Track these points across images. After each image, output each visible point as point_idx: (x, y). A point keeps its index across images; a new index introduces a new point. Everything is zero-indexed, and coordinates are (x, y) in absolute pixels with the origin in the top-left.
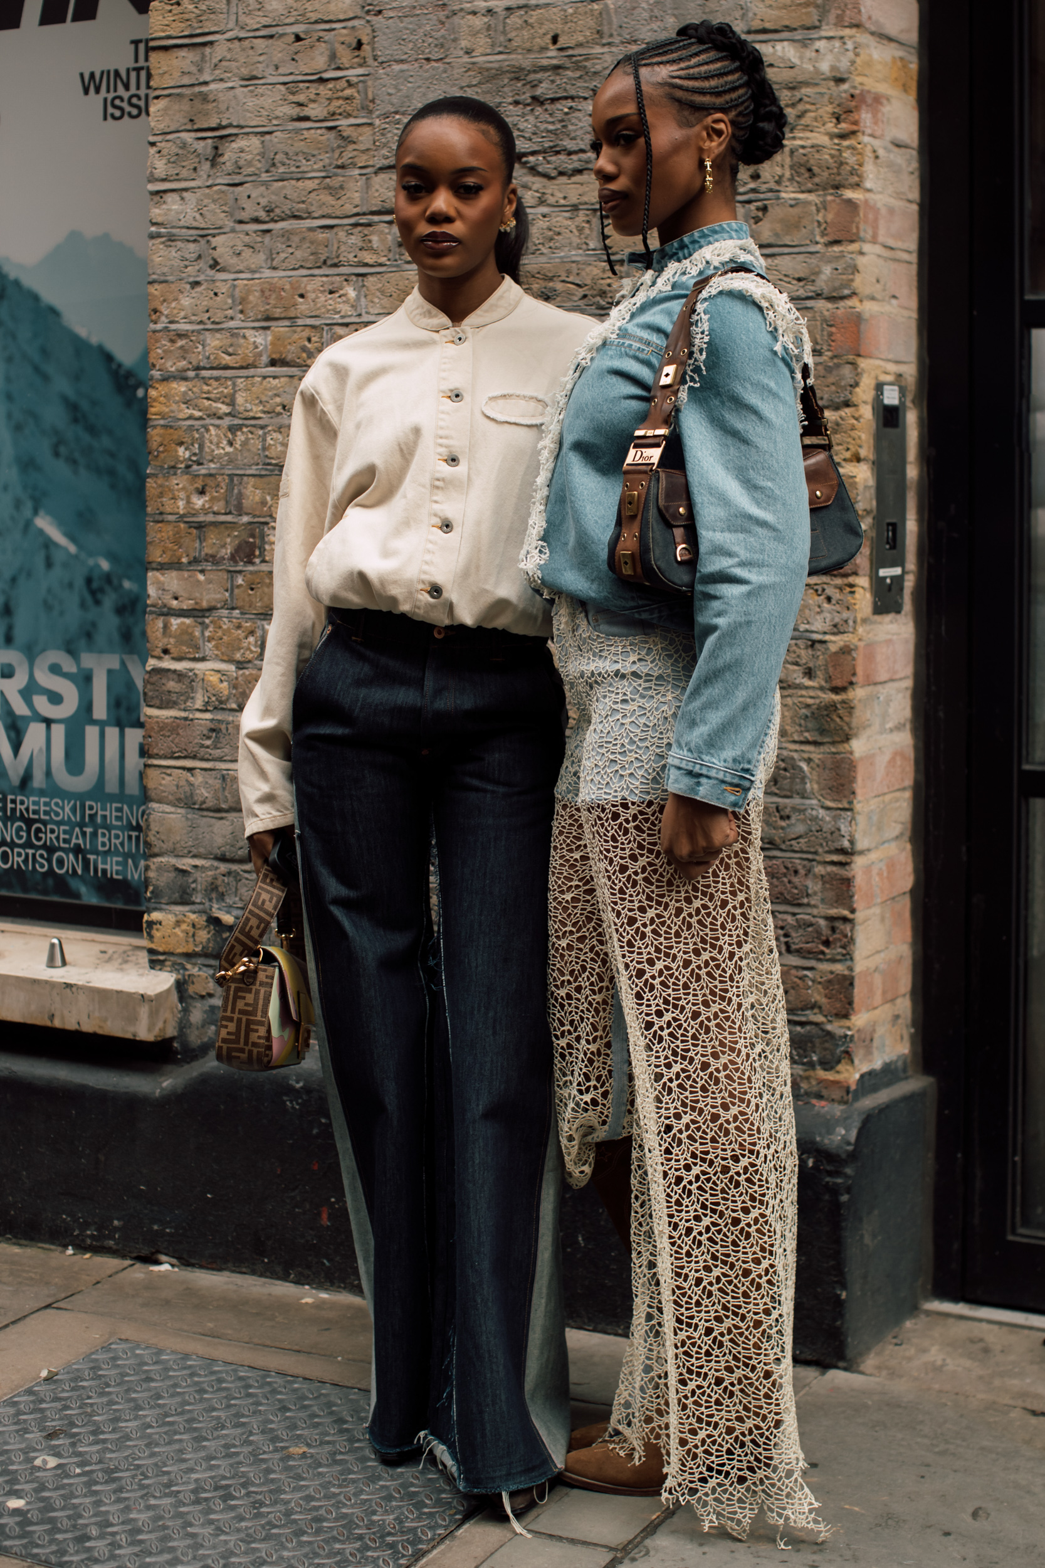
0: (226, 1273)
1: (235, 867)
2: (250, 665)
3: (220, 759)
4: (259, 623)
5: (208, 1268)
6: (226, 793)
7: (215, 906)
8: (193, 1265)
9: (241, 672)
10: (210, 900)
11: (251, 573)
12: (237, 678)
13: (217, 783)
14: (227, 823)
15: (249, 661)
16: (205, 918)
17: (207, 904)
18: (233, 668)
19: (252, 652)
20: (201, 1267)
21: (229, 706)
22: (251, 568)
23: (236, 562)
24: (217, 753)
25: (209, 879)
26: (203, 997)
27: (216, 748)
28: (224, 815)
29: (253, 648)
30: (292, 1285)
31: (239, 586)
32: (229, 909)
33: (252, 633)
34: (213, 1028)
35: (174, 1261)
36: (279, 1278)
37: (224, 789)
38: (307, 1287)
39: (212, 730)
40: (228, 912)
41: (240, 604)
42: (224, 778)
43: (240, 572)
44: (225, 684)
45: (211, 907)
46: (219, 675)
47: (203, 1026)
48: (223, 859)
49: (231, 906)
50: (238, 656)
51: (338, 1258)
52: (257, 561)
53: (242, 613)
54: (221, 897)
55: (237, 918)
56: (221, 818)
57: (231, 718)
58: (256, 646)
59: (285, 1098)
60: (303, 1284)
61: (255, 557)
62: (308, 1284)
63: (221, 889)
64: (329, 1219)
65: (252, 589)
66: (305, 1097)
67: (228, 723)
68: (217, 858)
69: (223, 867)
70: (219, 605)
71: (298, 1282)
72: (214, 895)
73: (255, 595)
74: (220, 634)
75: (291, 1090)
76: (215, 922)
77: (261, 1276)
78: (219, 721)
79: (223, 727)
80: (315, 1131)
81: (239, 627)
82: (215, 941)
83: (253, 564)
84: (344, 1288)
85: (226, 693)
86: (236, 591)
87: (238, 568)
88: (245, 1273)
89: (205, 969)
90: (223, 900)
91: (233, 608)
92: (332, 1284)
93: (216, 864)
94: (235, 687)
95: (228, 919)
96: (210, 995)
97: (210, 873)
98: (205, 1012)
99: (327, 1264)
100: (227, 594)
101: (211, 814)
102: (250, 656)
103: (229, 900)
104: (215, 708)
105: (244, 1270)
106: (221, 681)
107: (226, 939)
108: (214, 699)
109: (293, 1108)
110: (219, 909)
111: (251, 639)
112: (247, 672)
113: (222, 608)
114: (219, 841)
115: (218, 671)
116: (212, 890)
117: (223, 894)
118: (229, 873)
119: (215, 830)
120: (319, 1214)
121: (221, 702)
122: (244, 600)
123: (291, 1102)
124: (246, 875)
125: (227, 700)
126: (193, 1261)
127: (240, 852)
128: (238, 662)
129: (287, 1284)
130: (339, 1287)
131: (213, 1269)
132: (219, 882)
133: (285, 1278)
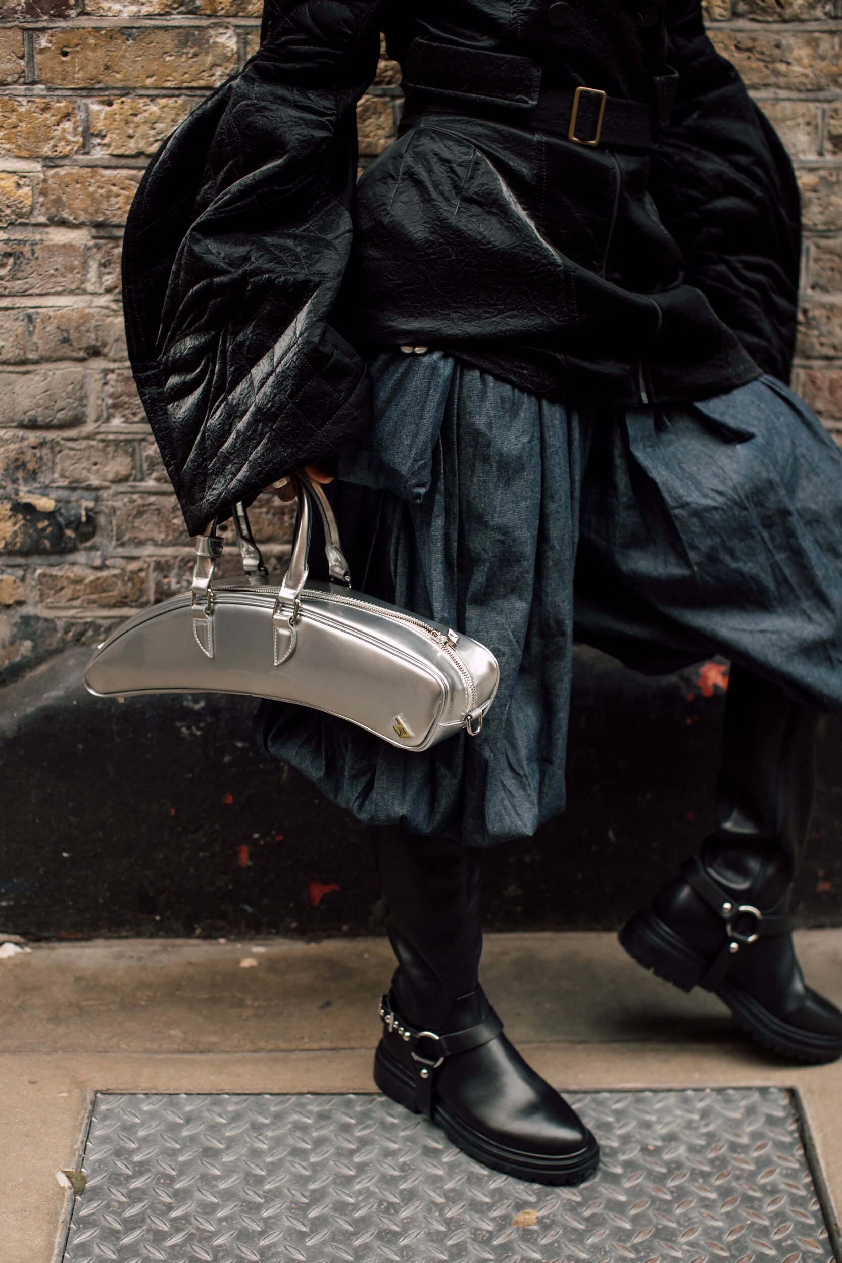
0: (100, 942)
1: (51, 435)
2: (66, 162)
3: (23, 294)
4: (81, 102)
5: (69, 940)
6: (35, 338)
7: (23, 488)
8: (47, 939)
9: (51, 172)
10: (15, 481)
11: (64, 30)
12: (45, 181)
13: (19, 327)
14: (37, 378)
15: (66, 156)
16: (8, 506)
17: (10, 487)
18: (38, 166)
19: (68, 143)
20: (60, 939)
21: (33, 221)
22: (62, 24)
23: (36, 16)
24: (18, 285)
25: (12, 455)
26: (8, 607)
27: (14, 278)
28: (30, 368)
29: (70, 138)
30: (199, 941)
31: (42, 51)
32: (45, 491)
33: (67, 116)
34: (28, 644)
35: (17, 938)
36: (178, 936)
37: (31, 334)
38: (222, 941)
39: (8, 255)
40: (45, 495)
41: (47, 75)
42: (30, 318)
43: (43, 30)
44: (26, 190)
45: (17, 492)
46: (16, 178)
47: (12, 643)
48: (33, 425)
49: (47, 487)
50: (46, 150)
51: (265, 902)
52: (73, 13)
53: (49, 89)
54: (33, 476)
55: (57, 501)
56: (27, 373)
57: (38, 237)
58: (75, 135)
59: (178, 724)
60: (216, 938)
61: (70, 7)
62: (223, 936)
63: (31, 466)
64: (251, 857)
65: (65, 54)
66: (209, 720)
67: (34, 244)
68: (22, 426)
69: (33, 437)
70: (9, 79)
71: (208, 935)
72: (20, 475)
73: (72, 62)
74: (13, 119)
75: (187, 715)
76: (28, 509)
77: (152, 936)
78: (19, 242)
79: (26, 249)
80: (227, 759)
81: (46, 109)
82: (26, 533)
83: (66, 17)
84: (277, 933)
85: (28, 202)
86: (38, 58)
87: (40, 25)
88: (127, 937)
89: (9, 570)
90: (35, 480)
91: (34, 83)
92: (258, 931)
93: (21, 433)
94: (43, 193)
95: (45, 503)
96: (20, 603)
97: (12, 446)
98: (16, 624)
99: (249, 909)
100: (23, 63)
101: (10, 368)
102: (65, 149)
103: (44, 479)
104: (11, 224)
105: (124, 933)
106: (19, 186)
107: (44, 529)
108: (8, 211)
109: (192, 734)
110: (29, 492)
111: (68, 125)
112: (62, 172)
113: (15, 82)
114: (25, 403)
115: (14, 172)
116: (17, 468)
117: (35, 472)
118: (42, 444)
119: (17, 388)
120: (236, 854)
121: (20, 216)
122: (52, 70)
123: (189, 728)
124: (70, 444)
125: (31, 212)
126: (46, 934)
127: (60, 415)
128: (47, 158)
129: (193, 941)
130: (269, 933)
131: (78, 939)
132: (28, 456)
133: (189, 933)
